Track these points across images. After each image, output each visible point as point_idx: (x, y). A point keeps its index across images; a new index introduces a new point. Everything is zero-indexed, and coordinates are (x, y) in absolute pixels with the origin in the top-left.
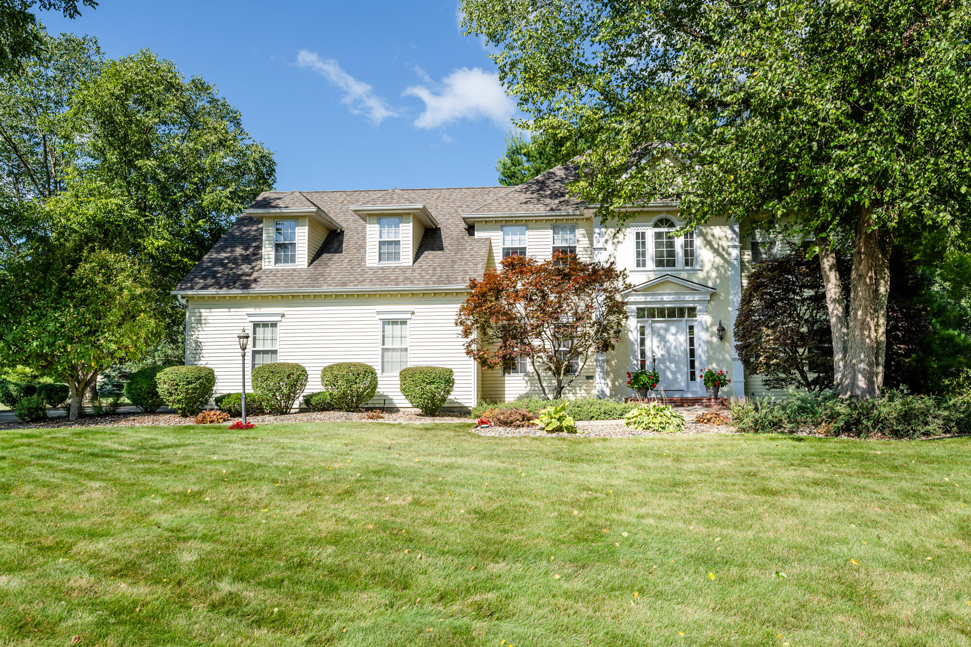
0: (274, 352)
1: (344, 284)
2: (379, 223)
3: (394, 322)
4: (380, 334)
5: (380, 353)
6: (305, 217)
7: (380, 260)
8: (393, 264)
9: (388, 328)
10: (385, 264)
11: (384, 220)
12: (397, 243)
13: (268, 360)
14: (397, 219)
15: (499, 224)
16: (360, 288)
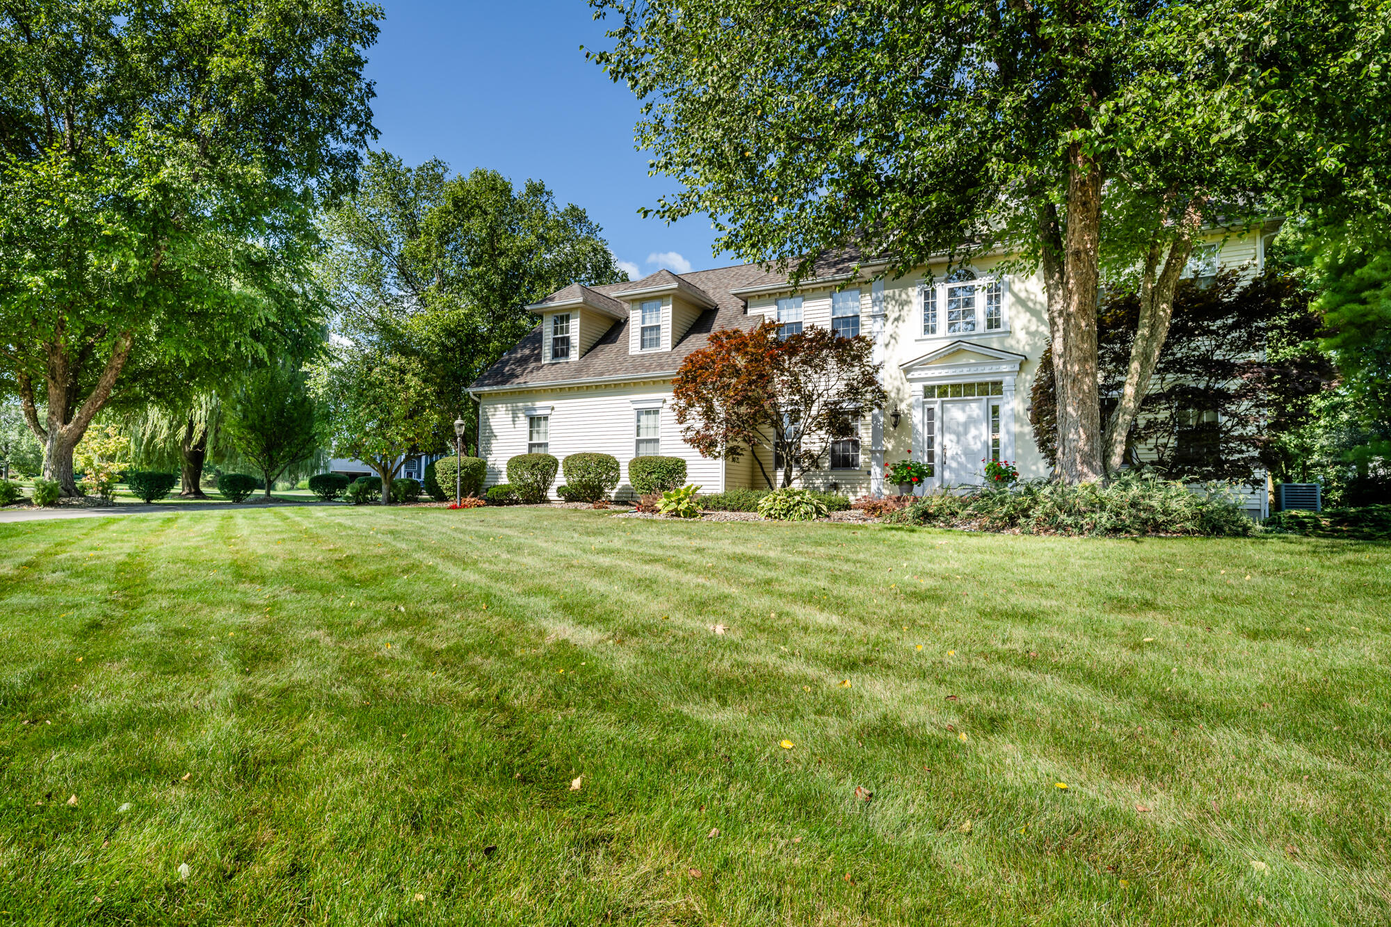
0: (546, 445)
1: (602, 374)
2: (641, 308)
3: (648, 412)
4: (634, 425)
5: (634, 444)
6: (576, 309)
7: (643, 346)
8: (653, 350)
9: (643, 418)
10: (646, 351)
11: (646, 305)
12: (658, 327)
13: (541, 451)
14: (658, 303)
15: (773, 298)
16: (614, 377)
